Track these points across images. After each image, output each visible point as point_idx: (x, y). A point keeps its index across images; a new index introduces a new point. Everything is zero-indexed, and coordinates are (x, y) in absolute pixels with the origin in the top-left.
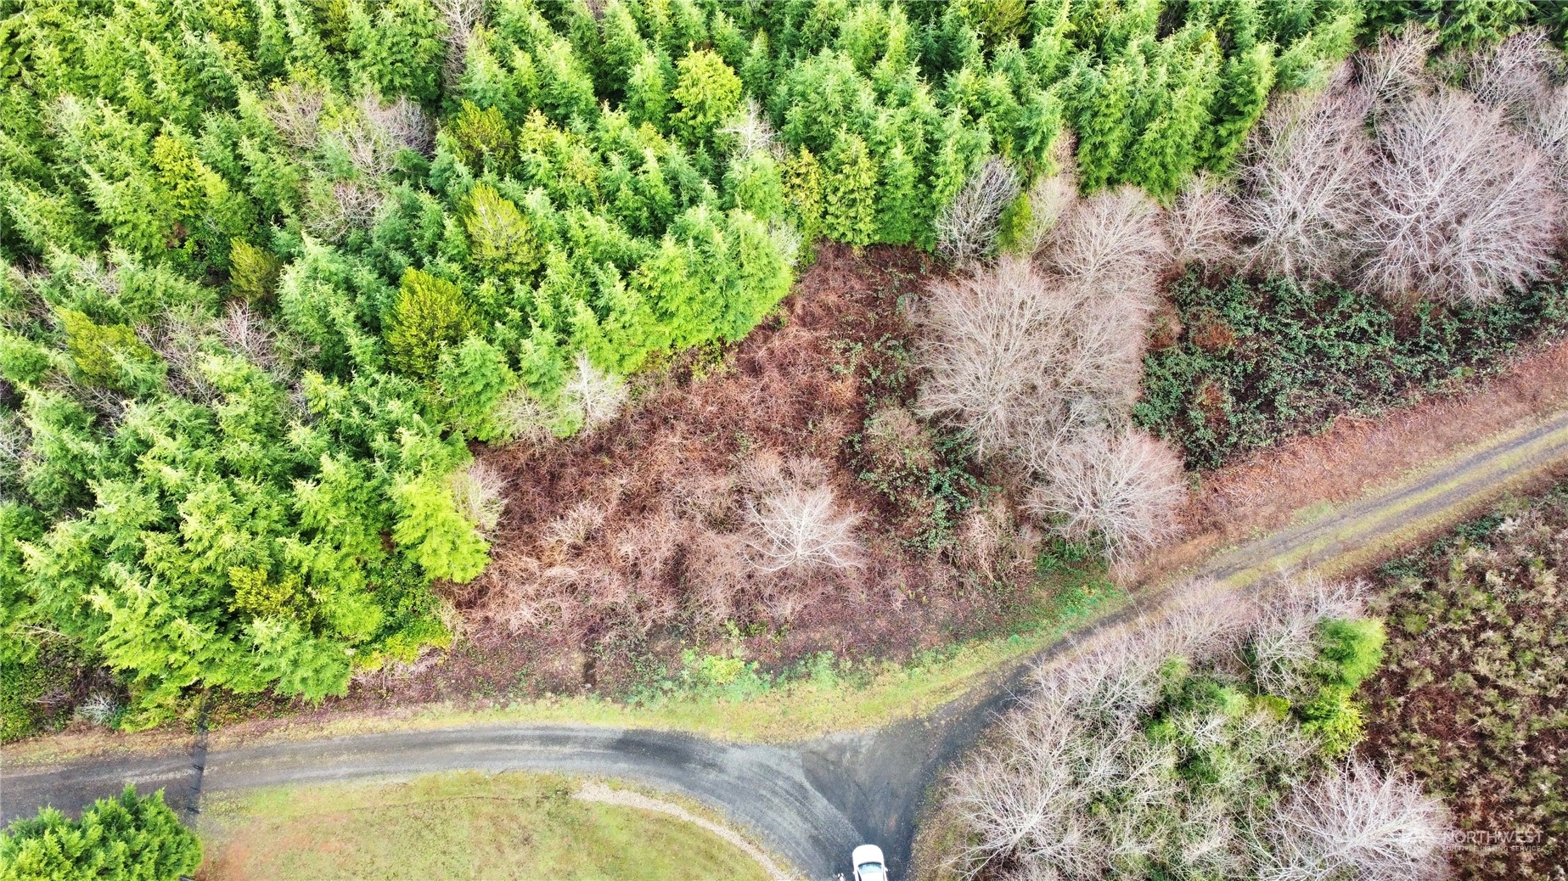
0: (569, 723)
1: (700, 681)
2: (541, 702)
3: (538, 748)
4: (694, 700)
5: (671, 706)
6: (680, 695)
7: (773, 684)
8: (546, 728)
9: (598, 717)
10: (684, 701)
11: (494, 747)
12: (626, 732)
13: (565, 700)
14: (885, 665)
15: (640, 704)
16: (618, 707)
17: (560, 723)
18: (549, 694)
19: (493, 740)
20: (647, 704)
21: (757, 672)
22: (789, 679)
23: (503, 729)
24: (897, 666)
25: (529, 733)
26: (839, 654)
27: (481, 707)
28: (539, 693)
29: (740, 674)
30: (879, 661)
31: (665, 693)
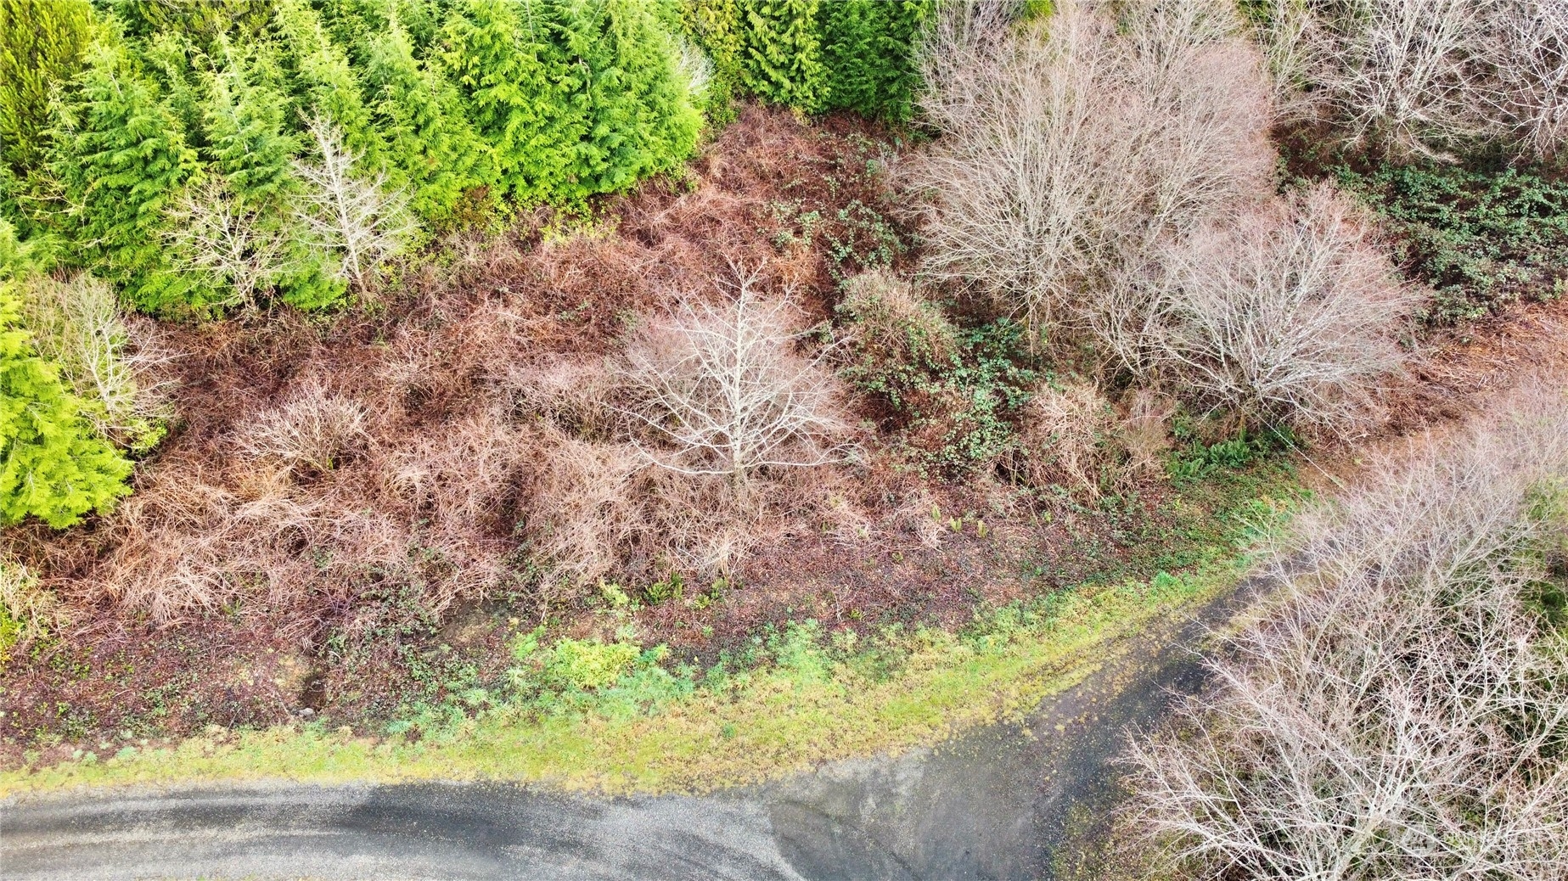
0: (251, 781)
1: (547, 685)
2: (192, 745)
3: (166, 836)
4: (533, 720)
5: (484, 735)
6: (502, 711)
7: (700, 680)
8: (197, 793)
9: (318, 767)
10: (512, 723)
11: (60, 840)
12: (378, 792)
13: (247, 734)
14: (924, 634)
15: (414, 736)
16: (364, 744)
17: (227, 782)
18: (213, 728)
19: (63, 825)
20: (428, 736)
21: (667, 664)
22: (734, 670)
23: (92, 800)
24: (948, 637)
25: (153, 805)
26: (832, 624)
27: (51, 762)
28: (191, 727)
29: (630, 669)
30: (910, 629)
31: (471, 711)
